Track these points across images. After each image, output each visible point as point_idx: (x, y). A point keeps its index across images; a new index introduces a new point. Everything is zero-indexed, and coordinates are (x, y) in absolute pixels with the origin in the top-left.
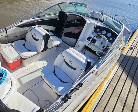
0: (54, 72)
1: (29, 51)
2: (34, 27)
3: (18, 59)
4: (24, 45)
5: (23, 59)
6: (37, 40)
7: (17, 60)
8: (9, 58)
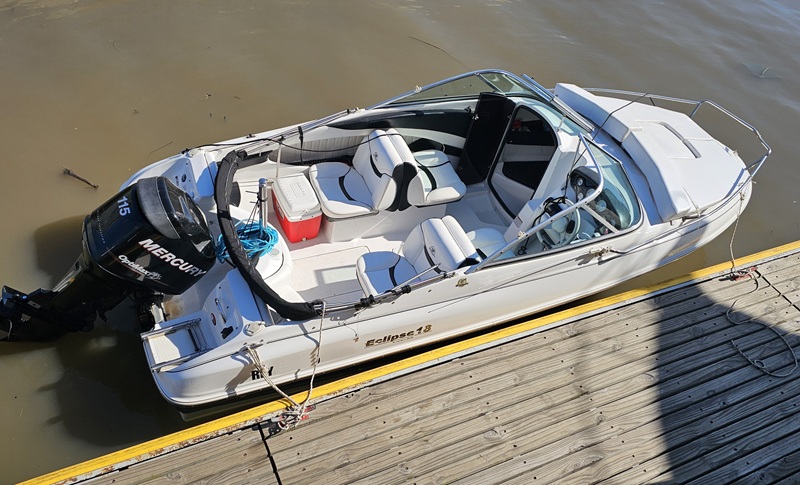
0: (392, 270)
1: (350, 199)
2: (380, 132)
3: (315, 216)
4: (341, 179)
5: (327, 218)
6: (380, 175)
7: (310, 217)
8: (290, 207)
